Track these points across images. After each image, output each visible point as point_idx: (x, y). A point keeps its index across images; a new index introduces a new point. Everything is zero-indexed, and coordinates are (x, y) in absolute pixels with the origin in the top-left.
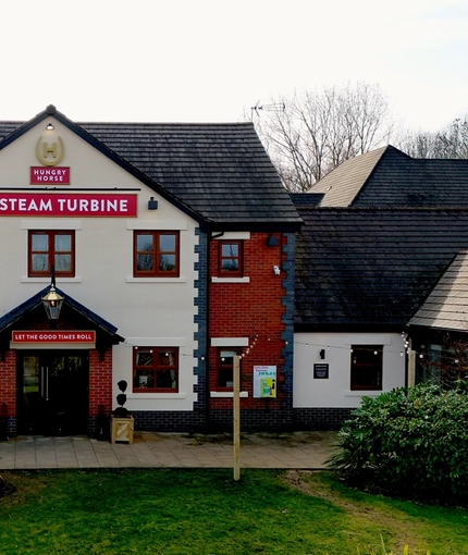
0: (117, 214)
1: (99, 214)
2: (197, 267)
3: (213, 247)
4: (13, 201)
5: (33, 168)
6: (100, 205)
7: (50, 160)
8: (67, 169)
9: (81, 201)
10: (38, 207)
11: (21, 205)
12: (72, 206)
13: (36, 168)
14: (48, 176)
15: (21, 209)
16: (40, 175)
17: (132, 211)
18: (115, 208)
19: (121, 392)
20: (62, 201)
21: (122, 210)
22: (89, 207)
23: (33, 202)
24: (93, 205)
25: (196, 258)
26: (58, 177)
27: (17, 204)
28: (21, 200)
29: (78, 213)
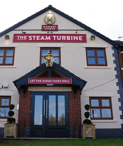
0: (78, 41)
1: (70, 41)
2: (114, 62)
3: (120, 56)
4: (34, 37)
5: (43, 26)
6: (71, 38)
7: (50, 23)
8: (57, 26)
9: (63, 37)
10: (45, 39)
11: (37, 38)
12: (59, 38)
13: (44, 25)
14: (49, 28)
15: (37, 39)
16: (46, 28)
17: (84, 40)
18: (77, 39)
19: (86, 111)
20: (55, 37)
21: (80, 40)
22: (66, 38)
23: (43, 37)
24: (67, 38)
25: (114, 58)
26: (53, 28)
27: (36, 38)
28: (37, 36)
29: (61, 41)
